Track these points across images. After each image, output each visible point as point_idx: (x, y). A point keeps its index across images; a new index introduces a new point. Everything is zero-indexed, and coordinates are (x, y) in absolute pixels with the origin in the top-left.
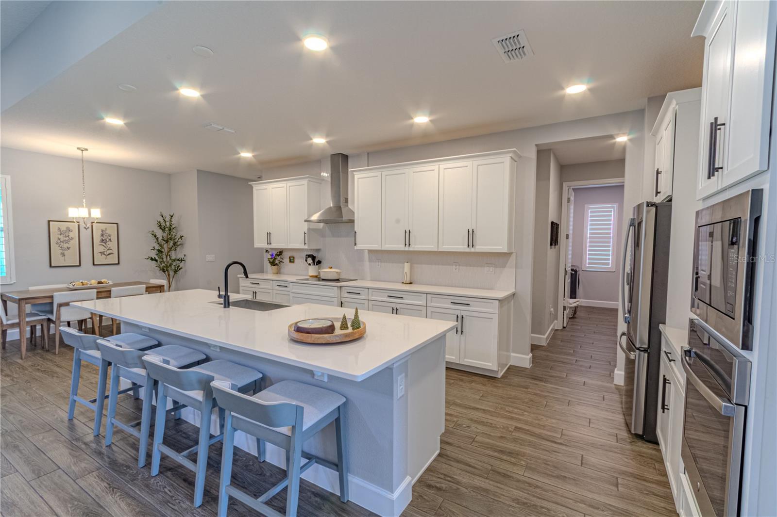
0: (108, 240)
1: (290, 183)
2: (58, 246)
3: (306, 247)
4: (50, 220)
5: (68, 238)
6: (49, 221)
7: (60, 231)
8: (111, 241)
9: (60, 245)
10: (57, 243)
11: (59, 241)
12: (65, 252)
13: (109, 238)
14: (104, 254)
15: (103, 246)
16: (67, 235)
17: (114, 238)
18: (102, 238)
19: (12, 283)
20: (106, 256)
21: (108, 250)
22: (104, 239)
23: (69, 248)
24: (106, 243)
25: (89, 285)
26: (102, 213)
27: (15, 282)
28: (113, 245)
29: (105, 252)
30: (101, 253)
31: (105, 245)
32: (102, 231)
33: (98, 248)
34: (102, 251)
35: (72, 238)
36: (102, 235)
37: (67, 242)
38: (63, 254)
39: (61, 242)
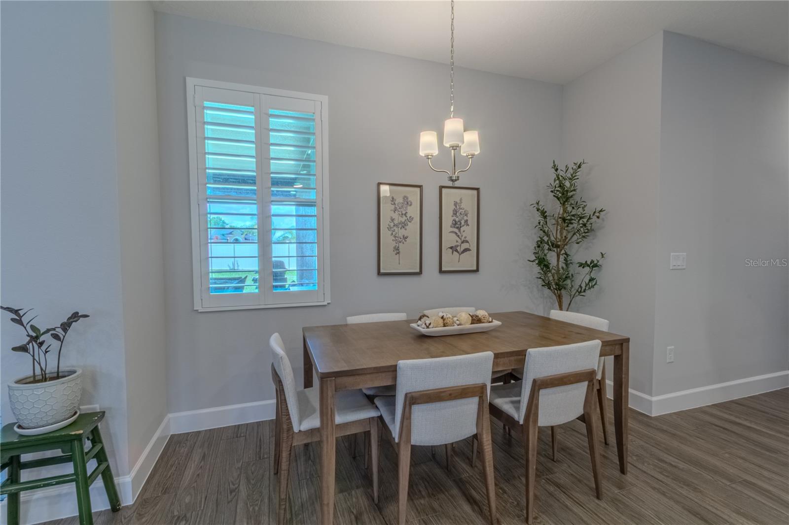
0: (463, 222)
2: (390, 232)
4: (381, 182)
5: (404, 218)
6: (379, 185)
7: (395, 204)
8: (468, 225)
9: (394, 231)
10: (389, 228)
11: (392, 224)
12: (401, 244)
13: (465, 218)
14: (456, 251)
15: (456, 233)
16: (404, 212)
17: (472, 218)
18: (454, 218)
19: (325, 303)
20: (460, 255)
21: (463, 242)
22: (457, 220)
23: (407, 238)
24: (459, 228)
25: (456, 327)
27: (330, 302)
28: (469, 232)
29: (458, 246)
30: (451, 248)
31: (459, 234)
32: (456, 204)
33: (449, 239)
34: (453, 245)
35: (411, 219)
36: (455, 213)
37: (404, 225)
38: (397, 250)
39: (395, 225)
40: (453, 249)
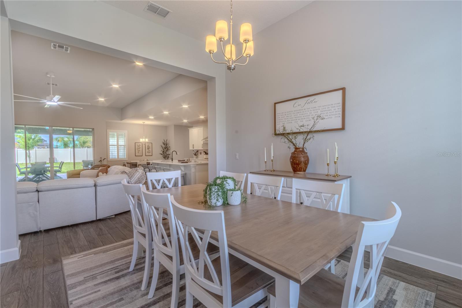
1: (199, 129)
3: (203, 149)
6: (135, 143)
7: (138, 146)
10: (137, 149)
17: (151, 147)
26: (148, 140)
27: (128, 160)
28: (150, 149)
32: (148, 145)
33: (147, 151)
35: (140, 148)
36: (148, 147)
37: (139, 149)
38: (138, 152)
39: (138, 149)
40: (148, 152)
